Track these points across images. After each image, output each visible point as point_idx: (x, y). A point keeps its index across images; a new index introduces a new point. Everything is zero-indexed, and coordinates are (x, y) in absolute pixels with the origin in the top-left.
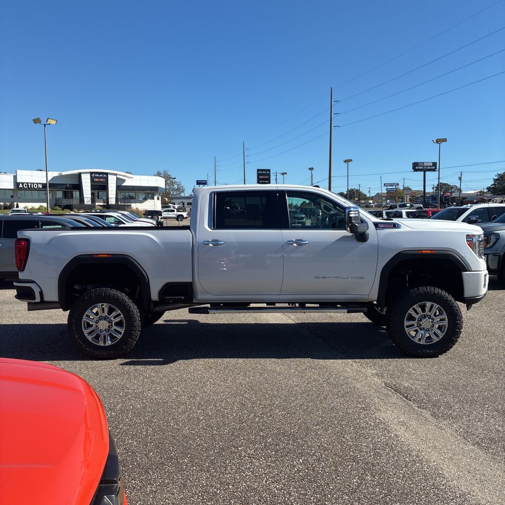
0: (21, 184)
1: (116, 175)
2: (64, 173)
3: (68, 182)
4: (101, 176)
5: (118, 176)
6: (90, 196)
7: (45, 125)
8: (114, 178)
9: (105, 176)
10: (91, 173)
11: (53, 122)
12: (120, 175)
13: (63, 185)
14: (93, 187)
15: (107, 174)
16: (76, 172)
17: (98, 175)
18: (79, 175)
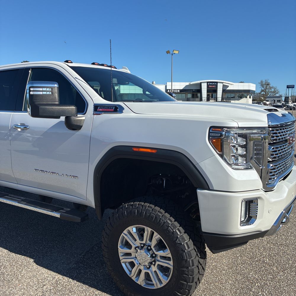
0: (168, 90)
1: (223, 83)
2: (191, 83)
3: (194, 88)
4: (213, 84)
5: (224, 84)
6: (206, 96)
7: (172, 54)
8: (222, 85)
9: (216, 84)
10: (207, 82)
11: (176, 52)
12: (225, 83)
13: (191, 90)
14: (208, 91)
15: (217, 83)
16: (199, 82)
17: (211, 84)
18: (201, 84)
